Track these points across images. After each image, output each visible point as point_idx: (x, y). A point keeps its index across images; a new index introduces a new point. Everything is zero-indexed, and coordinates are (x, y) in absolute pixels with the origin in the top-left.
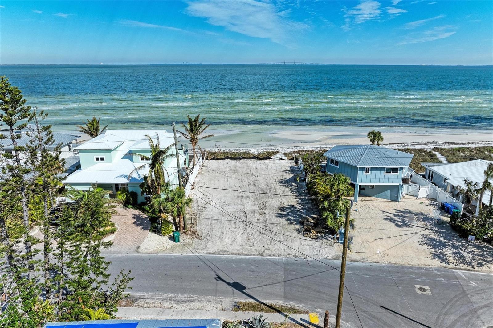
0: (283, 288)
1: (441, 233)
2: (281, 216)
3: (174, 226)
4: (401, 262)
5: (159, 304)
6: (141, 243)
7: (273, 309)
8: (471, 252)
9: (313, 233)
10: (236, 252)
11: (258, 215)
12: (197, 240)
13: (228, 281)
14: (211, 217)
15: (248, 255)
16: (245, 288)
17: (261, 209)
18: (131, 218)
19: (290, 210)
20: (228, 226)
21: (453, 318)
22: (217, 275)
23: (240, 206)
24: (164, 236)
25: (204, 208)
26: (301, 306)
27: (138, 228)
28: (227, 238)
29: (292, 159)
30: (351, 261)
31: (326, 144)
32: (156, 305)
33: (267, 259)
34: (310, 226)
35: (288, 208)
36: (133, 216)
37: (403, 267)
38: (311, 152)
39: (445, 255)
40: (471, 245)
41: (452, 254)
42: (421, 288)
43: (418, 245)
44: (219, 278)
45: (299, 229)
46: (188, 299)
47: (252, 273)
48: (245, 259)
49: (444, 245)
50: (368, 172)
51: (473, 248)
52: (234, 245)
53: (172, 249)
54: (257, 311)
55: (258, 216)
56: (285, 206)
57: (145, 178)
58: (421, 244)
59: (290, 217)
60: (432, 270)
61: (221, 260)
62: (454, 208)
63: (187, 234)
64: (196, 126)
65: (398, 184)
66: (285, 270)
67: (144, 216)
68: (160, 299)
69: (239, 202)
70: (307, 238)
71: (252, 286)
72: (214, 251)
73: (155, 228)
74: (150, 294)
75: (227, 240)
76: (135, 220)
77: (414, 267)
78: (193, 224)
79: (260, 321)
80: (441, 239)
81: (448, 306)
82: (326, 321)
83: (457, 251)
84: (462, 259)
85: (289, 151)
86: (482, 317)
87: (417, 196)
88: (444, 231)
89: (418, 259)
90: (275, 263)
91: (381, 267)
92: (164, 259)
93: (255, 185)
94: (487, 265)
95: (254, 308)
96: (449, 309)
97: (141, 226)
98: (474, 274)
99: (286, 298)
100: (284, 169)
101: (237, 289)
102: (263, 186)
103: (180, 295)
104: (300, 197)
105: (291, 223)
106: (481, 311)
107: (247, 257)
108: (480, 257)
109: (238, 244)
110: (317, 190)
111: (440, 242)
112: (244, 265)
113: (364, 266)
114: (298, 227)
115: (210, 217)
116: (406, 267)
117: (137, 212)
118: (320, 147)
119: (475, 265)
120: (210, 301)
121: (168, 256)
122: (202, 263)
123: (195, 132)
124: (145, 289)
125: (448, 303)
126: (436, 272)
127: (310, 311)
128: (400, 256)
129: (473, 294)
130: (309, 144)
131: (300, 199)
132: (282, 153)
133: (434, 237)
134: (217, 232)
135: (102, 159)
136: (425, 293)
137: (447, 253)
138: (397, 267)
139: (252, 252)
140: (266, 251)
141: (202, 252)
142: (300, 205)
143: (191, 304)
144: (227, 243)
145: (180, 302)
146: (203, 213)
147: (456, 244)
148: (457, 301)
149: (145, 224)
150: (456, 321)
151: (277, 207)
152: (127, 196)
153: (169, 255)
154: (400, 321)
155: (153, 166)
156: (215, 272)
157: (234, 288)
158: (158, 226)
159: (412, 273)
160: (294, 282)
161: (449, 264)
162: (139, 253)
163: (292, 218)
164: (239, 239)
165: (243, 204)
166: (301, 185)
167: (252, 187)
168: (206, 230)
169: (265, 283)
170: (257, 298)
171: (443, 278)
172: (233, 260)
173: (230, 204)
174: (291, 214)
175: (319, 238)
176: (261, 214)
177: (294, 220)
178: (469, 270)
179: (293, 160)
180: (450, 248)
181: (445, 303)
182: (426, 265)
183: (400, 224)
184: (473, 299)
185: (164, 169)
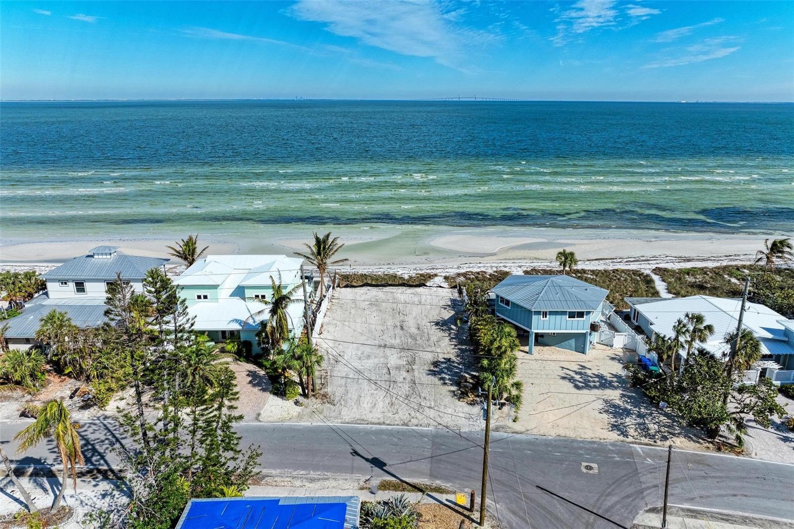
0: (429, 466)
1: (629, 397)
2: (433, 373)
3: (300, 387)
4: (571, 434)
5: (289, 483)
6: (261, 409)
7: (416, 488)
8: (658, 423)
9: (471, 397)
10: (376, 421)
11: (404, 372)
12: (329, 405)
13: (366, 457)
14: (346, 375)
15: (391, 425)
16: (385, 465)
17: (409, 363)
18: (245, 376)
19: (444, 366)
20: (367, 388)
21: (614, 499)
22: (353, 450)
23: (382, 359)
24: (288, 400)
25: (336, 362)
26: (448, 485)
27: (256, 390)
28: (366, 403)
29: (455, 287)
30: (512, 433)
31: (505, 259)
32: (286, 483)
33: (413, 430)
34: (468, 388)
35: (442, 363)
36: (247, 373)
37: (573, 441)
38: (482, 275)
39: (625, 427)
40: (661, 414)
41: (635, 425)
42: (587, 466)
43: (597, 413)
44: (355, 453)
45: (454, 392)
46: (322, 477)
47: (394, 447)
48: (387, 430)
49: (628, 413)
50: (546, 317)
51: (662, 418)
52: (373, 412)
53: (300, 416)
54: (399, 491)
55: (405, 374)
56: (439, 360)
57: (263, 324)
58: (600, 413)
59: (444, 375)
60: (606, 445)
61: (358, 431)
62: (652, 365)
63: (317, 398)
64: (324, 248)
65: (584, 331)
66: (434, 444)
67: (261, 372)
68: (290, 477)
69: (381, 354)
70: (463, 403)
71: (394, 463)
72: (351, 420)
73: (277, 389)
74: (278, 471)
75: (365, 405)
76: (250, 378)
77: (587, 441)
78: (324, 384)
79: (401, 501)
80: (626, 406)
81: (613, 487)
82: (472, 501)
83: (642, 421)
84: (645, 432)
85: (452, 272)
86: (646, 499)
87: (612, 346)
88: (634, 395)
89: (593, 431)
90: (422, 435)
91: (546, 440)
92: (291, 429)
93: (402, 328)
94: (673, 439)
95: (395, 488)
96: (614, 490)
97: (259, 386)
98: (654, 449)
99: (432, 476)
100: (443, 303)
101: (376, 466)
102: (414, 330)
103: (312, 472)
104: (460, 347)
105: (445, 384)
106: (648, 492)
107: (390, 427)
108: (667, 429)
109: (379, 410)
110: (479, 340)
111: (625, 410)
112: (386, 437)
113: (526, 439)
114: (454, 388)
115: (344, 375)
116: (576, 441)
117: (252, 367)
118: (496, 265)
119: (658, 439)
120: (346, 480)
121: (295, 425)
122: (336, 435)
123: (324, 256)
124: (273, 466)
125: (613, 484)
126: (610, 447)
127: (457, 491)
128: (573, 427)
129: (645, 473)
130: (482, 259)
131: (459, 349)
132: (441, 276)
133: (619, 402)
134: (353, 394)
135: (205, 297)
136: (591, 472)
137: (630, 423)
138: (566, 441)
139: (396, 420)
140: (412, 420)
141: (336, 421)
142: (459, 359)
143: (325, 483)
144: (365, 410)
145: (312, 480)
146: (335, 369)
147: (644, 413)
148: (625, 480)
149: (263, 384)
150: (617, 502)
151: (429, 361)
152: (239, 346)
153: (297, 425)
154: (555, 502)
155: (274, 312)
156: (351, 446)
157: (374, 464)
158: (281, 388)
159: (581, 448)
160: (443, 457)
161: (627, 438)
162: (260, 421)
163: (447, 377)
164: (380, 405)
165: (386, 357)
166: (463, 329)
167: (398, 331)
168: (339, 392)
169: (409, 459)
170: (399, 476)
171: (617, 454)
172: (372, 431)
173: (370, 356)
174: (446, 371)
175: (478, 404)
176: (408, 371)
177: (449, 379)
178: (651, 445)
179: (457, 288)
180: (634, 417)
181: (611, 483)
182: (601, 439)
183: (581, 384)
184: (643, 479)
185: (287, 315)
